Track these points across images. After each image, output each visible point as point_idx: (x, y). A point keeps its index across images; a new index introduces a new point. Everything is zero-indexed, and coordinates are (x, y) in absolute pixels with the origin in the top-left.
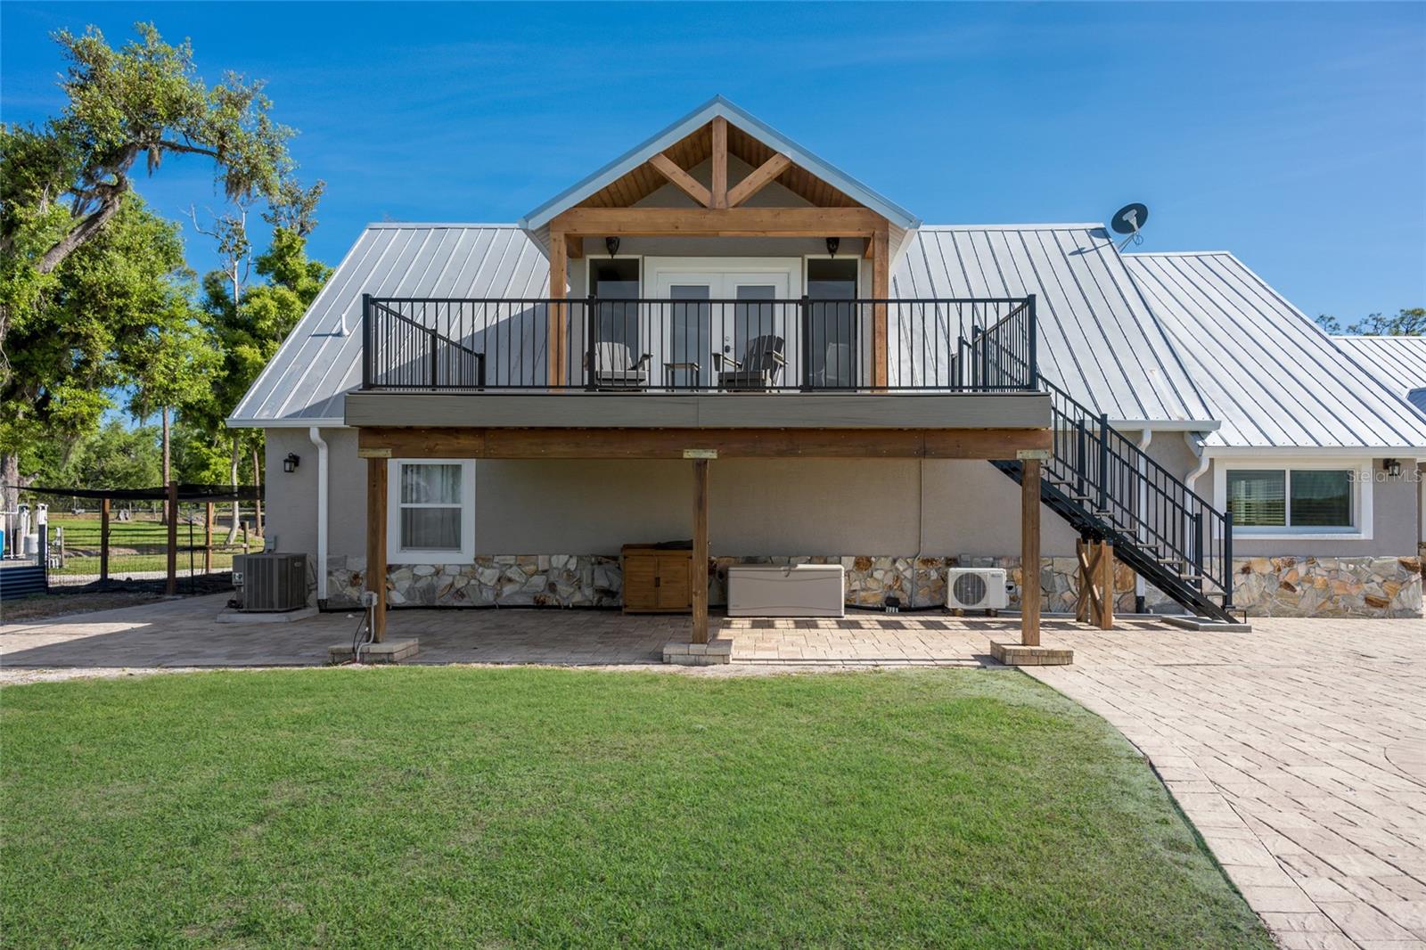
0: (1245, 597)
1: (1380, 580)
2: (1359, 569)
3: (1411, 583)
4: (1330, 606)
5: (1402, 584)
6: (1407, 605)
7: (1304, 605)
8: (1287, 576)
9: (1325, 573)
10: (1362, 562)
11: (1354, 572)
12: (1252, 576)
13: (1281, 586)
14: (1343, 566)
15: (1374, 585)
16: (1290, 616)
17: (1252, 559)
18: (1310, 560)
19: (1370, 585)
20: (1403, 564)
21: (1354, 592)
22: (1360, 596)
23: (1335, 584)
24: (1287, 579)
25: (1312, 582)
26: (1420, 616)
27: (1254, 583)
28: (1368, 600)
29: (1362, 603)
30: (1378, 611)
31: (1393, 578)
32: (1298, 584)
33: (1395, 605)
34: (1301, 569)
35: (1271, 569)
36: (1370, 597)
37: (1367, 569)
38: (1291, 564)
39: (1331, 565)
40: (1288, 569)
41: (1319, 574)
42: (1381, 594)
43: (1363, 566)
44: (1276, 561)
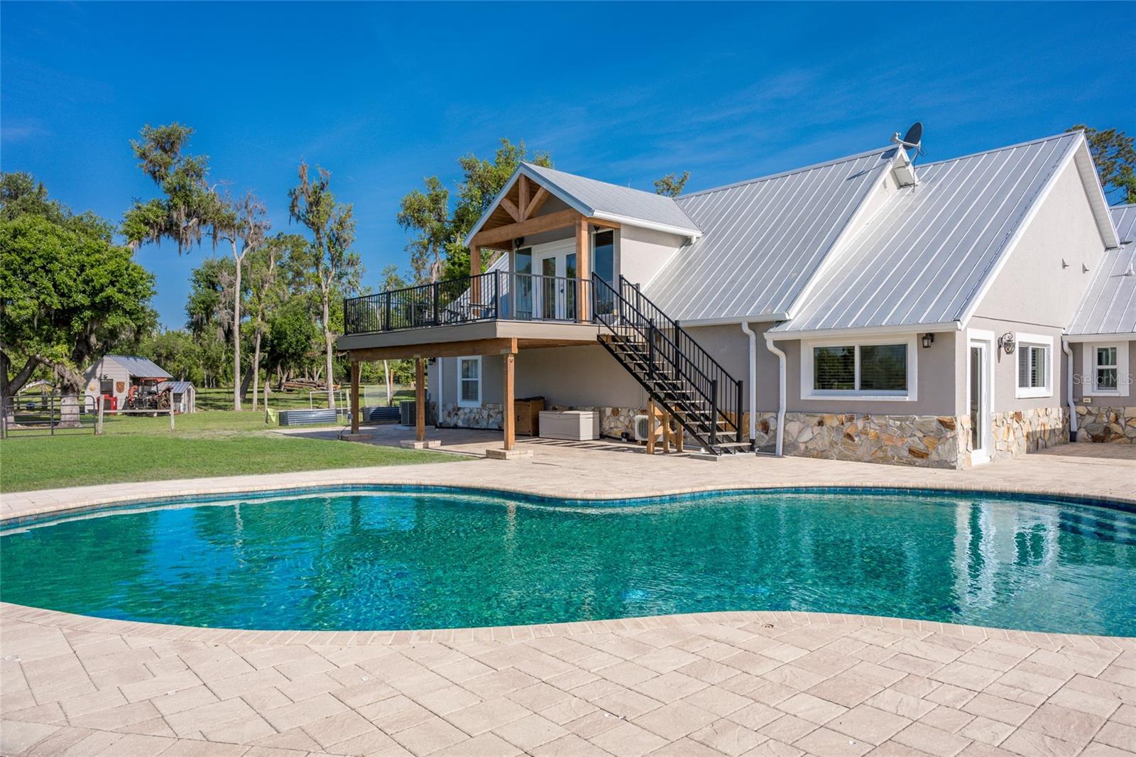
0: (820, 443)
1: (921, 435)
2: (904, 425)
3: (947, 439)
4: (881, 454)
5: (939, 439)
6: (944, 458)
7: (860, 451)
8: (848, 428)
9: (878, 428)
10: (907, 419)
11: (900, 428)
12: (824, 428)
13: (845, 436)
14: (891, 422)
15: (916, 439)
16: (851, 460)
17: (825, 415)
18: (866, 418)
19: (912, 439)
20: (941, 422)
21: (899, 444)
22: (905, 447)
23: (883, 436)
24: (849, 431)
25: (867, 434)
26: (954, 468)
27: (826, 433)
28: (911, 451)
29: (906, 453)
30: (919, 461)
31: (933, 434)
32: (856, 436)
33: (934, 457)
34: (860, 424)
35: (837, 423)
36: (913, 449)
37: (911, 426)
38: (851, 419)
39: (882, 422)
40: (849, 423)
41: (873, 429)
42: (921, 447)
43: (908, 423)
44: (843, 417)
